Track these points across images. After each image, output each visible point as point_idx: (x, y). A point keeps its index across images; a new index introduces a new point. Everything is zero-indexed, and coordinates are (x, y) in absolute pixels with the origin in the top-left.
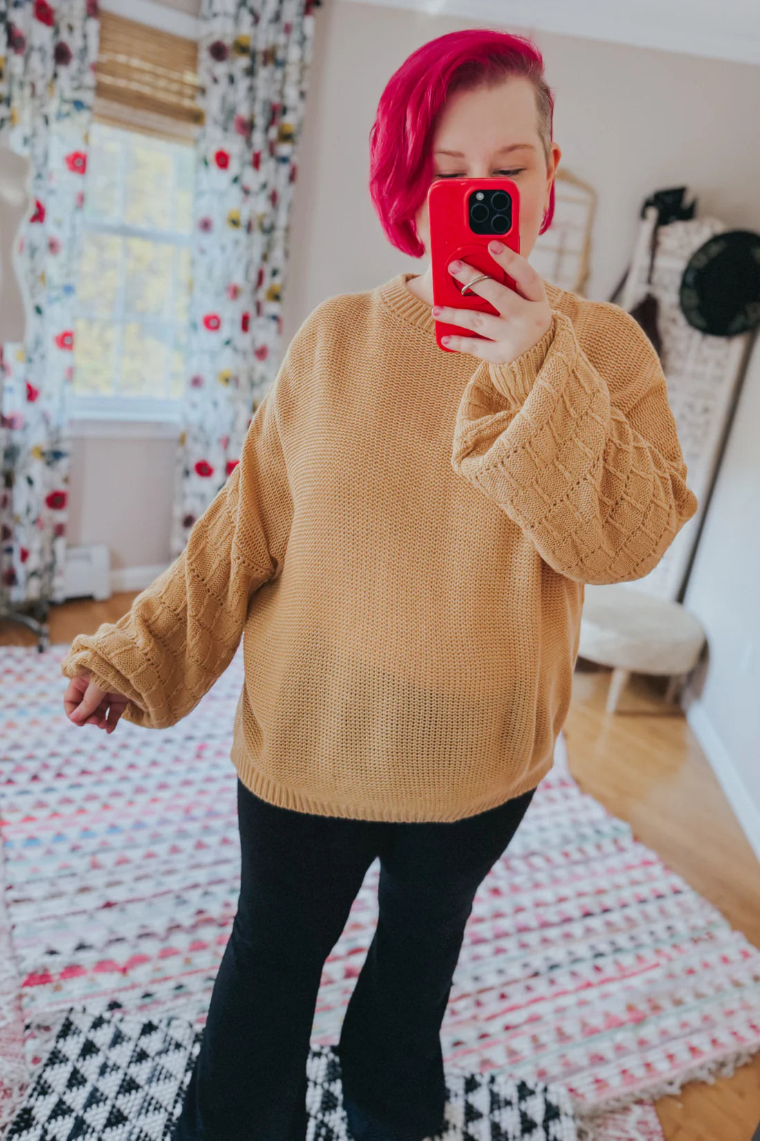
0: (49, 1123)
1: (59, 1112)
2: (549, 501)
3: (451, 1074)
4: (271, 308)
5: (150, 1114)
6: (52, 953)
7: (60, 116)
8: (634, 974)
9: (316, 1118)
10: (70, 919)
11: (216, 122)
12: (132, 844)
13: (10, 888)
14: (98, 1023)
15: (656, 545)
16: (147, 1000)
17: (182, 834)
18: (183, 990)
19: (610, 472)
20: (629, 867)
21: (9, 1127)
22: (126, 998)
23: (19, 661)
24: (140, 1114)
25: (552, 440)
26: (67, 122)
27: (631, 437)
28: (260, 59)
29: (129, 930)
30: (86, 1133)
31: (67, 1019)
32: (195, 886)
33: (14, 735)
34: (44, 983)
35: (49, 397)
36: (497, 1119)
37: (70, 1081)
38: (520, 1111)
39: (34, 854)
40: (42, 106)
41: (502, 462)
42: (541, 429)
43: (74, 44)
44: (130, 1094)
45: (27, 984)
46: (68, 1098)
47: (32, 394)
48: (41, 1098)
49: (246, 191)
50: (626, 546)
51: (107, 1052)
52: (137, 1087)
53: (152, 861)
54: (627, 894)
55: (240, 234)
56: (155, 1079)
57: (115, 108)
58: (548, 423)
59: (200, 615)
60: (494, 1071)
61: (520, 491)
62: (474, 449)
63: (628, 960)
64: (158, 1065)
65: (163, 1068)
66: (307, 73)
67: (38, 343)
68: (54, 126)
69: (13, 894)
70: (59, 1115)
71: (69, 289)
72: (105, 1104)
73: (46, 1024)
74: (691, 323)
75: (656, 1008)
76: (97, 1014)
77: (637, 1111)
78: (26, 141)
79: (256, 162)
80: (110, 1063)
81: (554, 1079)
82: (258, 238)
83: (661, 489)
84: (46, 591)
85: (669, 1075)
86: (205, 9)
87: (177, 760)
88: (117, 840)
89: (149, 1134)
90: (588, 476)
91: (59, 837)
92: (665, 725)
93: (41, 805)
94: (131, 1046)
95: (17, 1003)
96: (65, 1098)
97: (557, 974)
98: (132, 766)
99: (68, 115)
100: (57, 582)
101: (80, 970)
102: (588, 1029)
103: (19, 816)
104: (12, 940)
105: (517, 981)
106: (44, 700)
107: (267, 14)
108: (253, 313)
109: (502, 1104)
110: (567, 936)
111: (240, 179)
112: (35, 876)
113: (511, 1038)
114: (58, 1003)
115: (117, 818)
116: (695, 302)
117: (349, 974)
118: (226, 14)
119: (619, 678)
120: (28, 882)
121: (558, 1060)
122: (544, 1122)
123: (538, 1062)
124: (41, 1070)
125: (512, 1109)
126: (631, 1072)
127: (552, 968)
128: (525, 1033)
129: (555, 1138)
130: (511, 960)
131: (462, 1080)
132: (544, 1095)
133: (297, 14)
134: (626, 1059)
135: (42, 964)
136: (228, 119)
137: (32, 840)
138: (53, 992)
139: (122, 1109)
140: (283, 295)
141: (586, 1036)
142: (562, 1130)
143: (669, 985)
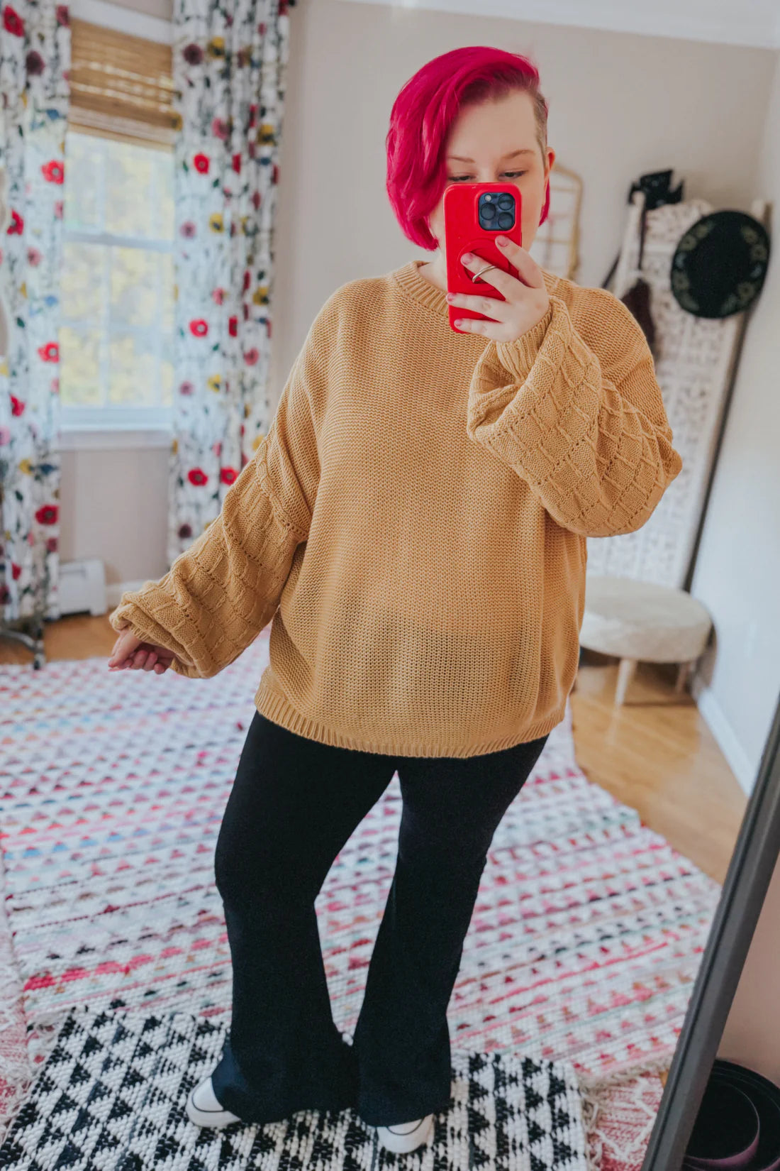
0: (54, 1117)
1: (63, 1106)
2: (553, 461)
3: (456, 1055)
4: (259, 311)
5: (154, 1104)
6: (55, 957)
7: (33, 126)
8: (641, 954)
10: (72, 924)
11: (193, 125)
12: (133, 850)
13: (10, 897)
14: (100, 1021)
15: (648, 499)
16: (150, 997)
17: (184, 838)
18: (187, 986)
19: (604, 435)
20: (637, 852)
21: (13, 1122)
22: (129, 997)
23: (15, 678)
24: (143, 1106)
25: (554, 408)
26: (42, 131)
27: (621, 404)
28: (235, 60)
29: (131, 931)
30: (90, 1124)
31: (70, 1018)
32: (198, 888)
33: (11, 750)
34: (47, 986)
35: (35, 411)
36: (502, 1095)
37: (73, 1076)
38: (525, 1086)
39: (34, 864)
40: (15, 117)
41: (512, 428)
42: (544, 398)
43: (46, 53)
44: (134, 1086)
45: (28, 987)
46: (72, 1093)
47: (17, 408)
48: (45, 1093)
49: (228, 194)
50: (621, 500)
51: (110, 1047)
52: (141, 1080)
53: (154, 866)
54: (635, 878)
55: (224, 237)
56: (159, 1071)
57: (90, 116)
58: (549, 392)
59: (243, 575)
60: (499, 1051)
61: (528, 452)
62: (485, 419)
63: (635, 941)
64: (161, 1057)
65: (166, 1060)
66: (284, 73)
67: (21, 356)
68: (28, 136)
69: (13, 903)
70: (62, 1109)
71: (51, 300)
72: (109, 1097)
73: (48, 1024)
74: (684, 307)
75: (663, 986)
76: (99, 1012)
77: (643, 1082)
79: (236, 165)
80: (114, 1058)
81: (560, 1056)
82: (243, 242)
83: (649, 448)
84: (40, 608)
86: (177, 13)
87: (178, 768)
88: (118, 848)
89: (154, 1123)
90: (586, 438)
91: (59, 845)
92: (676, 714)
93: (40, 817)
94: (135, 1041)
95: (19, 1007)
96: (69, 1093)
97: (563, 957)
98: (131, 776)
99: (42, 124)
100: (52, 598)
101: (82, 971)
102: (594, 1008)
103: (19, 828)
104: (13, 947)
105: (523, 965)
106: (41, 716)
107: (240, 15)
108: (240, 317)
109: (507, 1081)
110: (574, 920)
111: (220, 183)
112: (36, 885)
113: (517, 1019)
114: (61, 1005)
115: (118, 826)
116: (685, 284)
117: (354, 965)
118: (198, 17)
119: (626, 669)
120: (28, 892)
121: (565, 1038)
122: (549, 1096)
123: (544, 1041)
124: (44, 1068)
125: (517, 1085)
126: (637, 1046)
127: (558, 951)
128: (531, 1014)
129: (560, 1111)
130: (517, 945)
131: (467, 1060)
132: (549, 1070)
133: (271, 14)
134: (633, 1034)
135: (44, 968)
136: (205, 123)
137: (31, 850)
138: (55, 994)
139: (126, 1100)
140: (272, 298)
141: (593, 1015)
142: (568, 1103)
143: (677, 963)
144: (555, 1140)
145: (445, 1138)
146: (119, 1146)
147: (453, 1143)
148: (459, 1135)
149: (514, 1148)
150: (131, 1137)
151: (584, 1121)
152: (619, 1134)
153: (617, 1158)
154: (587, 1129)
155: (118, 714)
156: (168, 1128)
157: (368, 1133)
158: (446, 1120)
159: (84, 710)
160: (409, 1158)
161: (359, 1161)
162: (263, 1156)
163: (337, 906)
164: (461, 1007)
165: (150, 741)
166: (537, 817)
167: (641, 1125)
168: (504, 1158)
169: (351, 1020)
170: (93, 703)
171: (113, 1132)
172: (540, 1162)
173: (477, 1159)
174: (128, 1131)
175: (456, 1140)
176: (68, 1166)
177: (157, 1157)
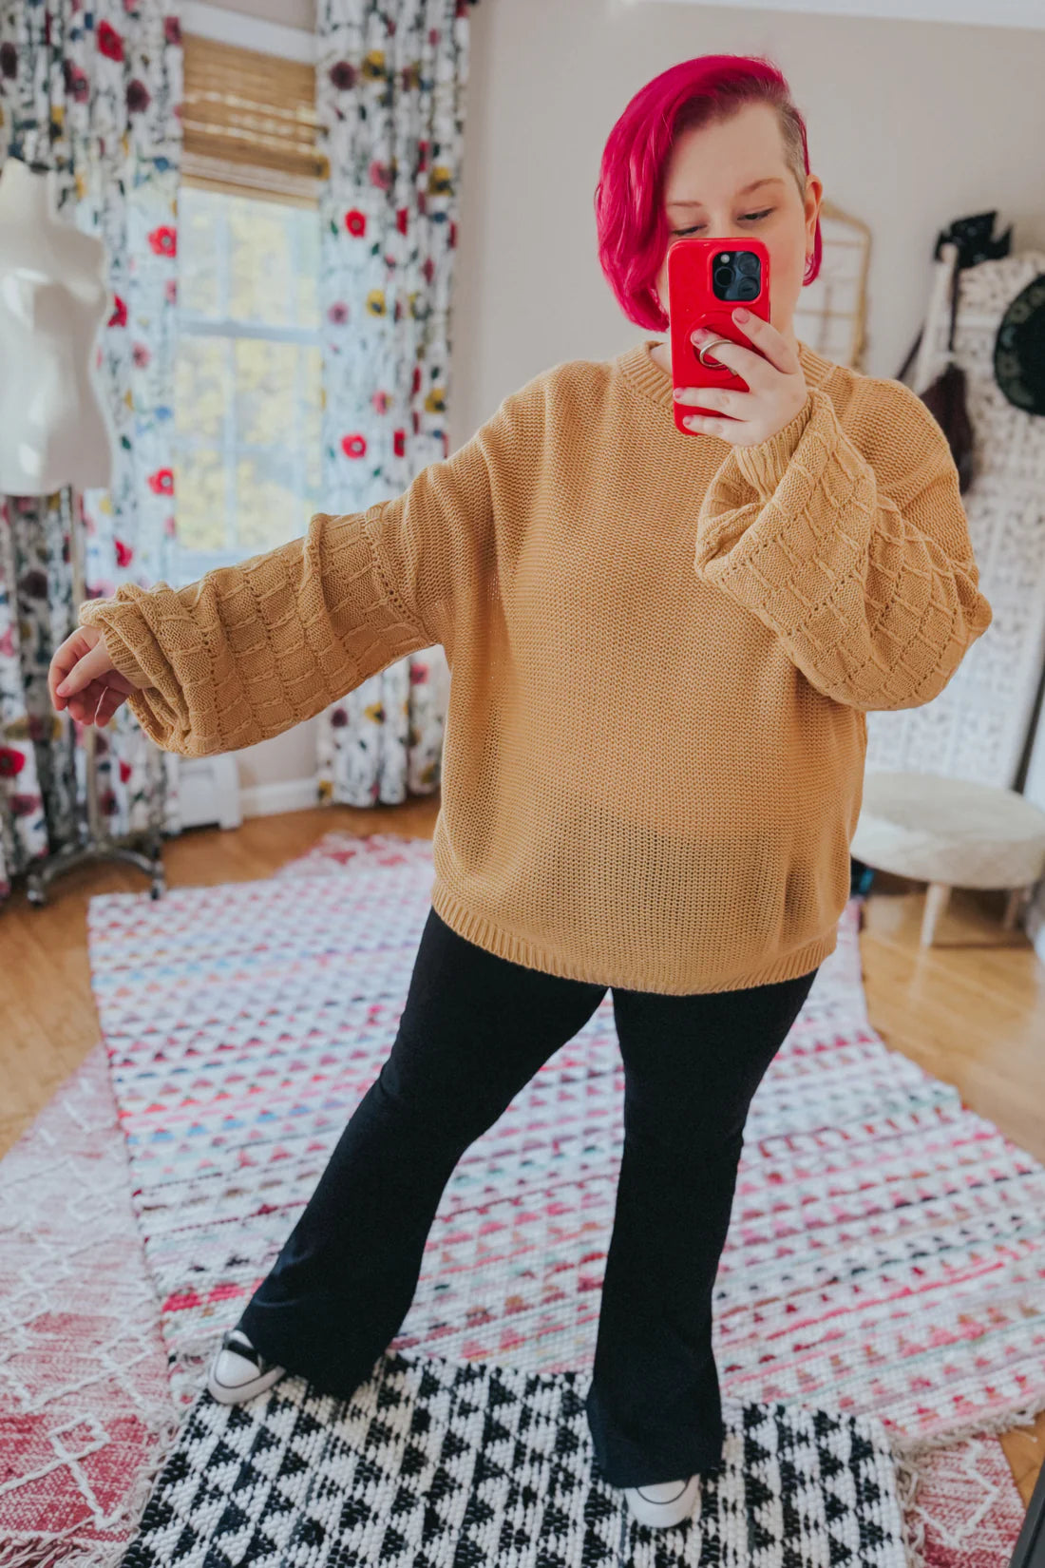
0: (209, 1471)
1: (221, 1457)
2: (810, 605)
3: (727, 1404)
4: (432, 421)
5: (336, 1458)
6: (199, 1269)
7: (138, 181)
8: (967, 1277)
9: (550, 1460)
10: (218, 1228)
11: (344, 172)
12: (291, 1134)
13: (138, 1192)
15: (941, 658)
19: (877, 569)
20: (958, 1143)
21: (160, 1476)
23: (127, 911)
24: (323, 1458)
25: (810, 533)
26: (147, 189)
27: (902, 529)
28: (399, 81)
30: (256, 1481)
33: (128, 1004)
34: (191, 1306)
35: (146, 560)
36: (788, 1458)
37: (231, 1420)
38: (819, 1447)
39: (165, 1151)
40: (115, 169)
41: (751, 559)
42: (795, 520)
43: (151, 82)
44: (309, 1435)
45: (167, 1308)
46: (231, 1441)
47: (123, 556)
48: (196, 1441)
49: (391, 264)
50: (902, 659)
52: (318, 1427)
53: (319, 1155)
54: (956, 1177)
55: (386, 322)
56: (339, 1416)
57: (208, 164)
58: (803, 513)
60: (783, 1402)
61: (773, 592)
62: (719, 550)
63: (958, 1260)
66: (463, 96)
67: (127, 487)
68: (132, 194)
69: (142, 1200)
70: (220, 1461)
71: (163, 413)
72: (277, 1448)
73: (196, 1354)
74: (1012, 401)
75: (999, 1320)
77: (977, 1446)
78: (96, 217)
79: (402, 224)
81: (864, 1409)
82: (410, 327)
83: (942, 589)
84: (157, 819)
85: (1019, 1402)
86: (321, 20)
87: (344, 1026)
88: (271, 1130)
89: (337, 1482)
90: (854, 573)
91: (196, 1127)
92: (1003, 958)
93: (170, 1090)
95: (157, 1333)
96: (226, 1440)
97: (861, 1279)
98: (284, 1037)
99: (148, 178)
100: (171, 806)
101: (235, 1288)
102: (906, 1347)
103: (143, 1105)
104: (145, 1256)
105: (808, 1290)
106: (163, 960)
107: (405, 20)
108: (408, 430)
109: (795, 1440)
110: (875, 1231)
111: (381, 248)
112: (170, 1178)
113: (803, 1360)
114: (210, 1330)
115: (270, 1102)
116: (1015, 370)
117: (585, 1286)
118: (350, 25)
119: (936, 898)
120: (161, 1186)
121: (869, 1387)
122: (851, 1460)
123: (841, 1389)
124: (194, 1410)
125: (808, 1446)
126: (967, 1399)
127: (855, 1271)
128: (822, 1353)
129: (867, 1480)
130: (800, 1263)
131: (741, 1412)
132: (850, 1428)
133: (446, 16)
134: (961, 1383)
135: (186, 1283)
136: (360, 168)
137: (161, 1133)
138: (203, 1317)
139: (300, 1453)
140: (449, 402)
141: (905, 1357)
142: (877, 1471)
143: (1016, 1291)
144: (861, 1519)
145: (716, 1511)
146: (294, 1510)
147: (727, 1519)
148: (734, 1508)
149: (807, 1527)
150: (308, 1499)
151: (899, 1497)
152: (946, 1512)
153: (945, 1543)
154: (904, 1505)
155: (263, 957)
156: (354, 1489)
157: (614, 1502)
158: (716, 1488)
159: (218, 951)
160: (670, 1535)
161: (603, 1537)
162: (479, 1527)
163: (559, 1208)
164: (729, 1343)
165: (307, 992)
166: (821, 1095)
167: (976, 1502)
168: (795, 1540)
169: (584, 1357)
170: (230, 943)
171: (285, 1493)
172: (843, 1546)
173: (759, 1539)
174: (303, 1493)
175: (730, 1514)
176: (231, 1532)
177: (343, 1525)
